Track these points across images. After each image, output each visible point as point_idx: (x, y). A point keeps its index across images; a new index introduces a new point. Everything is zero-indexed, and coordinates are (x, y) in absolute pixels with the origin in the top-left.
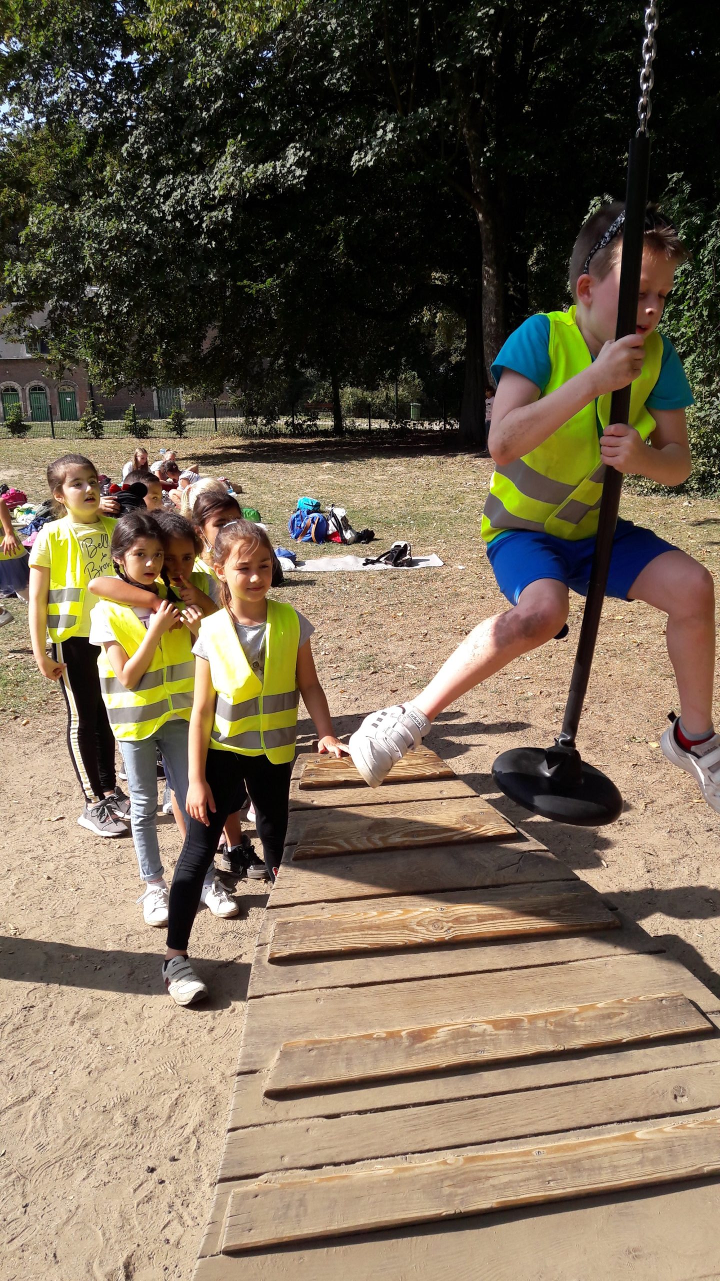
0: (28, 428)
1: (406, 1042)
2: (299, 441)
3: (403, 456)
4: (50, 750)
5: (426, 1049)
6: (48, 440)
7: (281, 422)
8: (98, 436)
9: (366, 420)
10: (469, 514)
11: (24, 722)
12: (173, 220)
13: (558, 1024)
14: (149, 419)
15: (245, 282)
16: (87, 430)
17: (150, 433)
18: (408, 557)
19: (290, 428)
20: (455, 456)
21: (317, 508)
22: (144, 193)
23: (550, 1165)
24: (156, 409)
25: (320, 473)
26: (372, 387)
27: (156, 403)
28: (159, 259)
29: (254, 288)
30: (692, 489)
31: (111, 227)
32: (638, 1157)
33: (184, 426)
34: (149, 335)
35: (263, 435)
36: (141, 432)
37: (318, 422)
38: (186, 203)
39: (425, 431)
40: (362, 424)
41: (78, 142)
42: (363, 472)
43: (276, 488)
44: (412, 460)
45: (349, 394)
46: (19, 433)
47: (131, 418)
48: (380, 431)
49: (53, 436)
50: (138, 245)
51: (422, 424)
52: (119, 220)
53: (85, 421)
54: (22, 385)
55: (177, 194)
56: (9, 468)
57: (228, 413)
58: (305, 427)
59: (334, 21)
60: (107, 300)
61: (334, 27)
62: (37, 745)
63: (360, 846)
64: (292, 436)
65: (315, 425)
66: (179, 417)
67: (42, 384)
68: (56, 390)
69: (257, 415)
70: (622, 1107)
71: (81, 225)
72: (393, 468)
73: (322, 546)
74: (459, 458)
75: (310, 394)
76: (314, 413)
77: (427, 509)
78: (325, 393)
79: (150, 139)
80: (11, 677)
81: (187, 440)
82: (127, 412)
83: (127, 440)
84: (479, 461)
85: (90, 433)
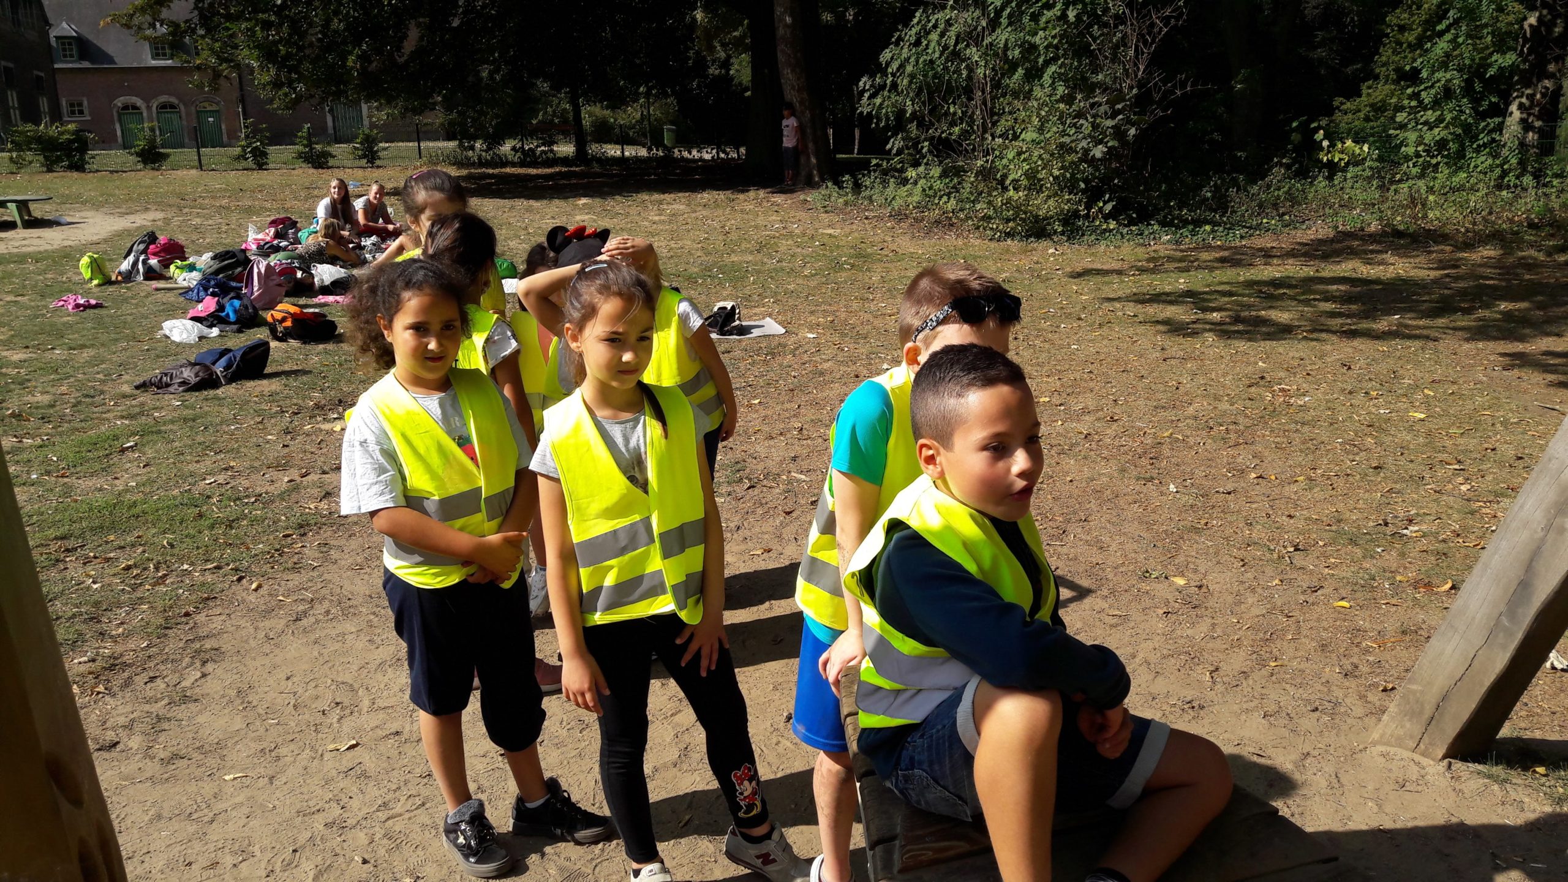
0: (167, 156)
2: (533, 171)
3: (680, 191)
4: (305, 631)
6: (194, 172)
7: (507, 148)
8: (261, 166)
9: (618, 147)
10: (791, 265)
11: (254, 586)
14: (329, 144)
16: (246, 159)
17: (331, 162)
18: (737, 323)
19: (519, 154)
20: (748, 191)
24: (331, 131)
25: (576, 212)
26: (614, 103)
27: (330, 124)
30: (1056, 233)
33: (377, 152)
34: (336, 32)
35: (482, 163)
36: (319, 161)
37: (555, 148)
39: (694, 161)
40: (613, 151)
42: (633, 211)
43: (524, 232)
44: (693, 195)
45: (591, 113)
46: (154, 163)
47: (305, 142)
48: (637, 159)
49: (200, 167)
51: (690, 153)
53: (243, 147)
54: (147, 100)
56: (147, 209)
57: (436, 136)
58: (538, 153)
62: (283, 622)
64: (522, 164)
65: (552, 151)
66: (369, 142)
67: (173, 100)
68: (193, 109)
69: (475, 138)
72: (671, 207)
74: (751, 194)
75: (533, 112)
76: (546, 137)
77: (734, 258)
78: (554, 111)
80: (216, 513)
81: (381, 170)
82: (300, 134)
83: (300, 171)
84: (779, 199)
85: (250, 162)
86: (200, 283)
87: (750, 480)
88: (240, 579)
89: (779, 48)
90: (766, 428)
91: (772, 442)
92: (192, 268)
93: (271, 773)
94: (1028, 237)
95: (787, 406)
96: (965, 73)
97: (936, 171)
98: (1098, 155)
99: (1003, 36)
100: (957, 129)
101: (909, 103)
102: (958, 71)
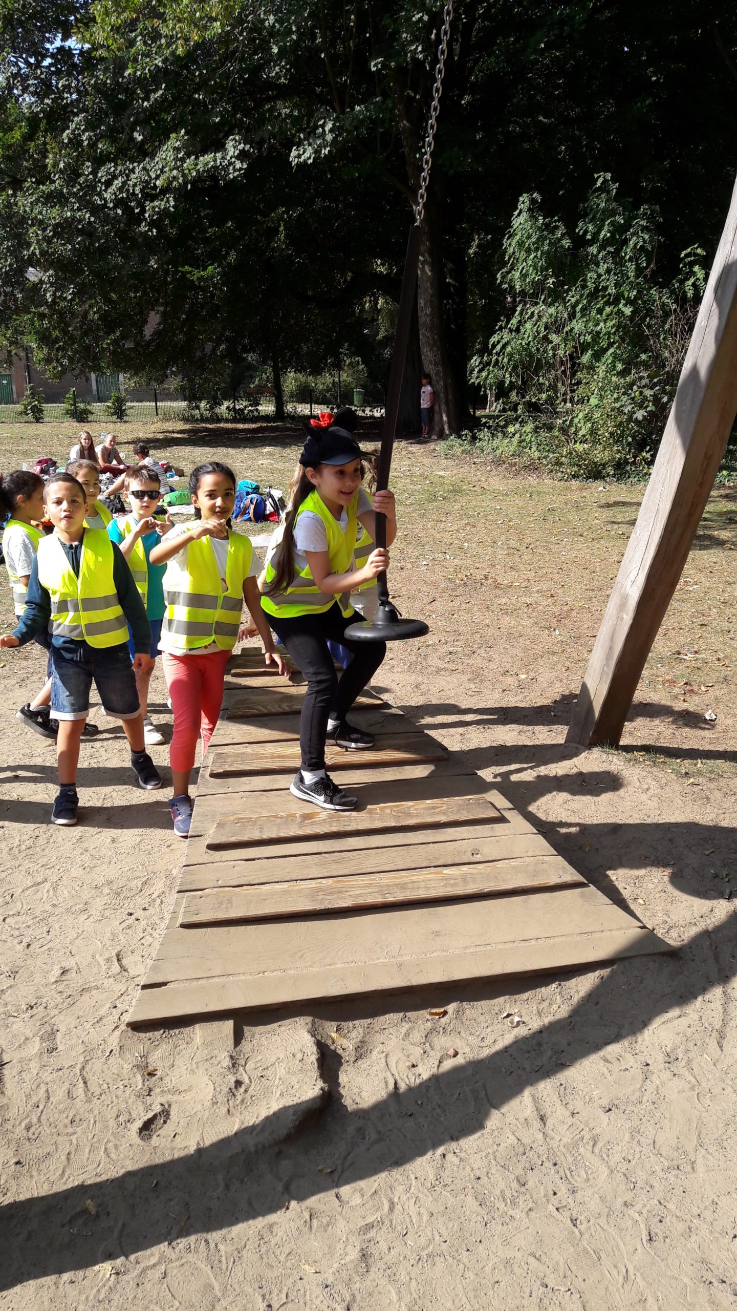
1: (299, 820)
2: (241, 426)
5: (312, 823)
7: (223, 409)
8: (38, 420)
9: (308, 406)
12: (115, 207)
13: (398, 812)
14: (89, 403)
15: (186, 267)
16: (27, 414)
17: (91, 418)
19: (232, 413)
21: (256, 490)
22: (86, 181)
23: (388, 886)
24: (95, 392)
25: (260, 458)
26: (316, 371)
27: (94, 387)
28: (101, 245)
29: (196, 275)
30: (608, 475)
31: (54, 214)
32: (444, 883)
34: (92, 321)
35: (203, 420)
36: (81, 416)
37: (260, 408)
38: (128, 190)
40: (303, 409)
41: (20, 128)
45: (291, 380)
47: (71, 402)
50: (81, 232)
51: (364, 411)
52: (63, 206)
53: (26, 404)
55: (118, 183)
57: (169, 397)
58: (246, 412)
59: (272, 17)
60: (51, 286)
61: (271, 22)
63: (273, 710)
64: (234, 420)
65: (257, 410)
66: (120, 402)
69: (200, 400)
70: (438, 859)
71: (25, 211)
73: (260, 525)
75: (252, 377)
76: (255, 399)
79: (91, 125)
82: (67, 396)
83: (68, 424)
84: (415, 448)
85: (30, 417)
89: (421, 331)
94: (587, 478)
97: (529, 427)
98: (640, 418)
99: (578, 325)
100: (544, 396)
101: (507, 376)
102: (545, 351)
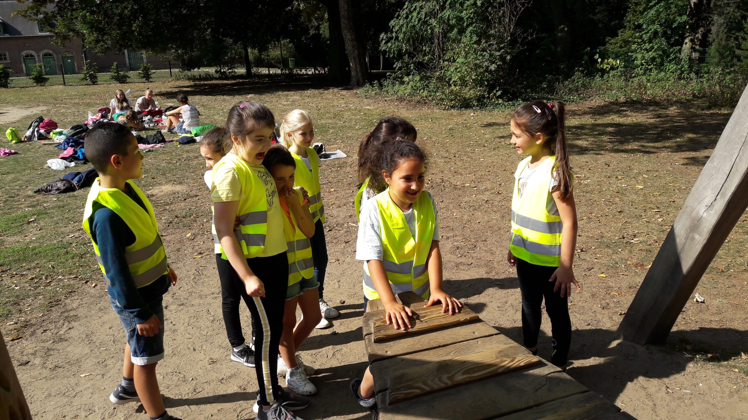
0: (47, 79)
2: (225, 82)
3: (296, 90)
6: (61, 86)
7: (213, 71)
8: (94, 83)
9: (267, 69)
10: (350, 124)
14: (127, 71)
16: (87, 80)
17: (128, 80)
18: (324, 152)
19: (219, 74)
20: (329, 89)
24: (128, 65)
26: (264, 48)
27: (127, 62)
30: (474, 106)
33: (150, 74)
36: (122, 80)
37: (236, 70)
39: (303, 75)
40: (264, 71)
42: (274, 100)
43: (221, 112)
44: (303, 92)
46: (42, 83)
47: (115, 71)
48: (276, 75)
49: (64, 84)
51: (301, 71)
53: (85, 74)
54: (38, 52)
56: (39, 105)
58: (228, 73)
63: (436, 387)
64: (220, 78)
65: (234, 72)
66: (146, 70)
67: (50, 52)
68: (60, 55)
74: (331, 90)
75: (226, 53)
76: (231, 65)
77: (323, 121)
78: (236, 52)
80: (75, 251)
81: (152, 83)
82: (112, 67)
83: (113, 84)
84: (344, 92)
85: (89, 81)
86: (65, 141)
87: (329, 227)
88: (86, 282)
89: (341, 21)
90: (337, 202)
91: (340, 209)
92: (61, 133)
93: (103, 373)
94: (461, 108)
95: (348, 191)
96: (429, 31)
97: (417, 78)
98: (493, 69)
99: (447, 13)
100: (426, 58)
101: (404, 46)
102: (426, 30)
